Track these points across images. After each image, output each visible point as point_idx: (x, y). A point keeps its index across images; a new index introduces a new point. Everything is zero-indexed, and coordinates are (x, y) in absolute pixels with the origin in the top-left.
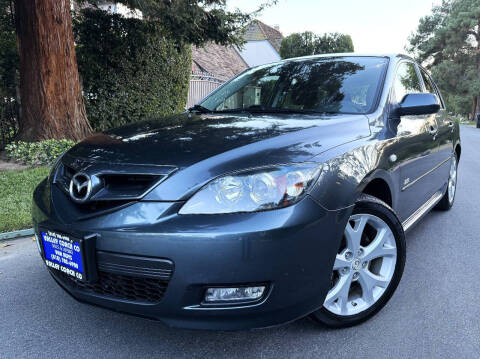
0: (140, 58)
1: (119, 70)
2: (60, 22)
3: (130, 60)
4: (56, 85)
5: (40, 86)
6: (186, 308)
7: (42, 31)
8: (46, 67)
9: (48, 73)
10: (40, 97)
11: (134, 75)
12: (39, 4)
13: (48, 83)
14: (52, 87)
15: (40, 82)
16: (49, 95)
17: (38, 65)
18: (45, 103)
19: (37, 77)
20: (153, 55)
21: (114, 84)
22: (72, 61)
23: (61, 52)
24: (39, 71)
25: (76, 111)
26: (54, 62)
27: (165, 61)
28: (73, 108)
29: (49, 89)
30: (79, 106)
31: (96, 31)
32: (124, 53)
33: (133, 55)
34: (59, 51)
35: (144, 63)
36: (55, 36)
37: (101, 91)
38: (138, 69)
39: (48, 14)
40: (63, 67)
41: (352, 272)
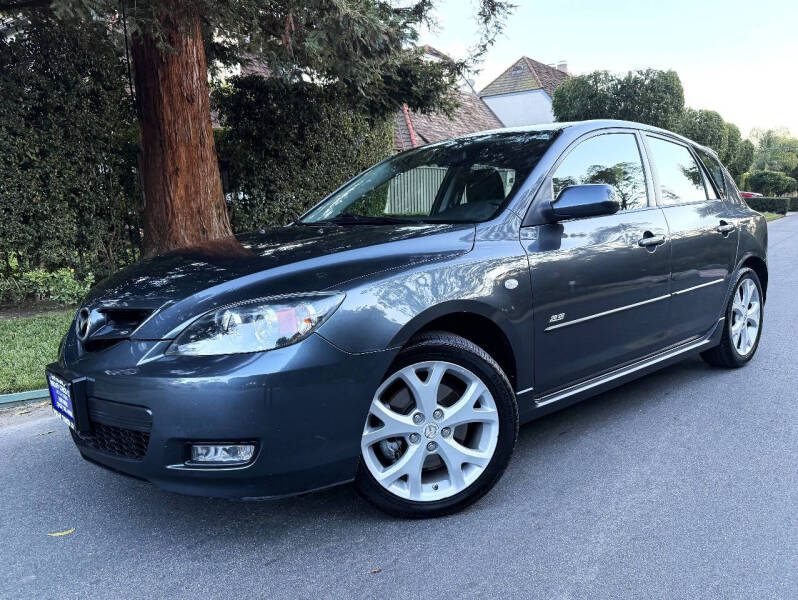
0: (312, 140)
1: (282, 160)
2: (191, 100)
3: (296, 144)
4: (187, 187)
5: (165, 191)
6: (169, 467)
7: (168, 115)
8: (173, 164)
9: (176, 171)
10: (167, 207)
11: (303, 166)
12: (164, 79)
13: (176, 185)
14: (181, 192)
15: (166, 185)
16: (178, 202)
17: (163, 161)
18: (173, 214)
19: (161, 178)
20: (332, 135)
21: (274, 182)
22: (209, 153)
23: (194, 142)
24: (164, 170)
25: (215, 222)
26: (183, 156)
27: (350, 141)
28: (210, 219)
29: (177, 195)
30: (219, 215)
31: (249, 106)
32: (287, 135)
33: (301, 136)
34: (190, 139)
35: (318, 148)
36: (185, 121)
37: (255, 192)
38: (309, 157)
39: (176, 91)
40: (195, 162)
41: (425, 441)
